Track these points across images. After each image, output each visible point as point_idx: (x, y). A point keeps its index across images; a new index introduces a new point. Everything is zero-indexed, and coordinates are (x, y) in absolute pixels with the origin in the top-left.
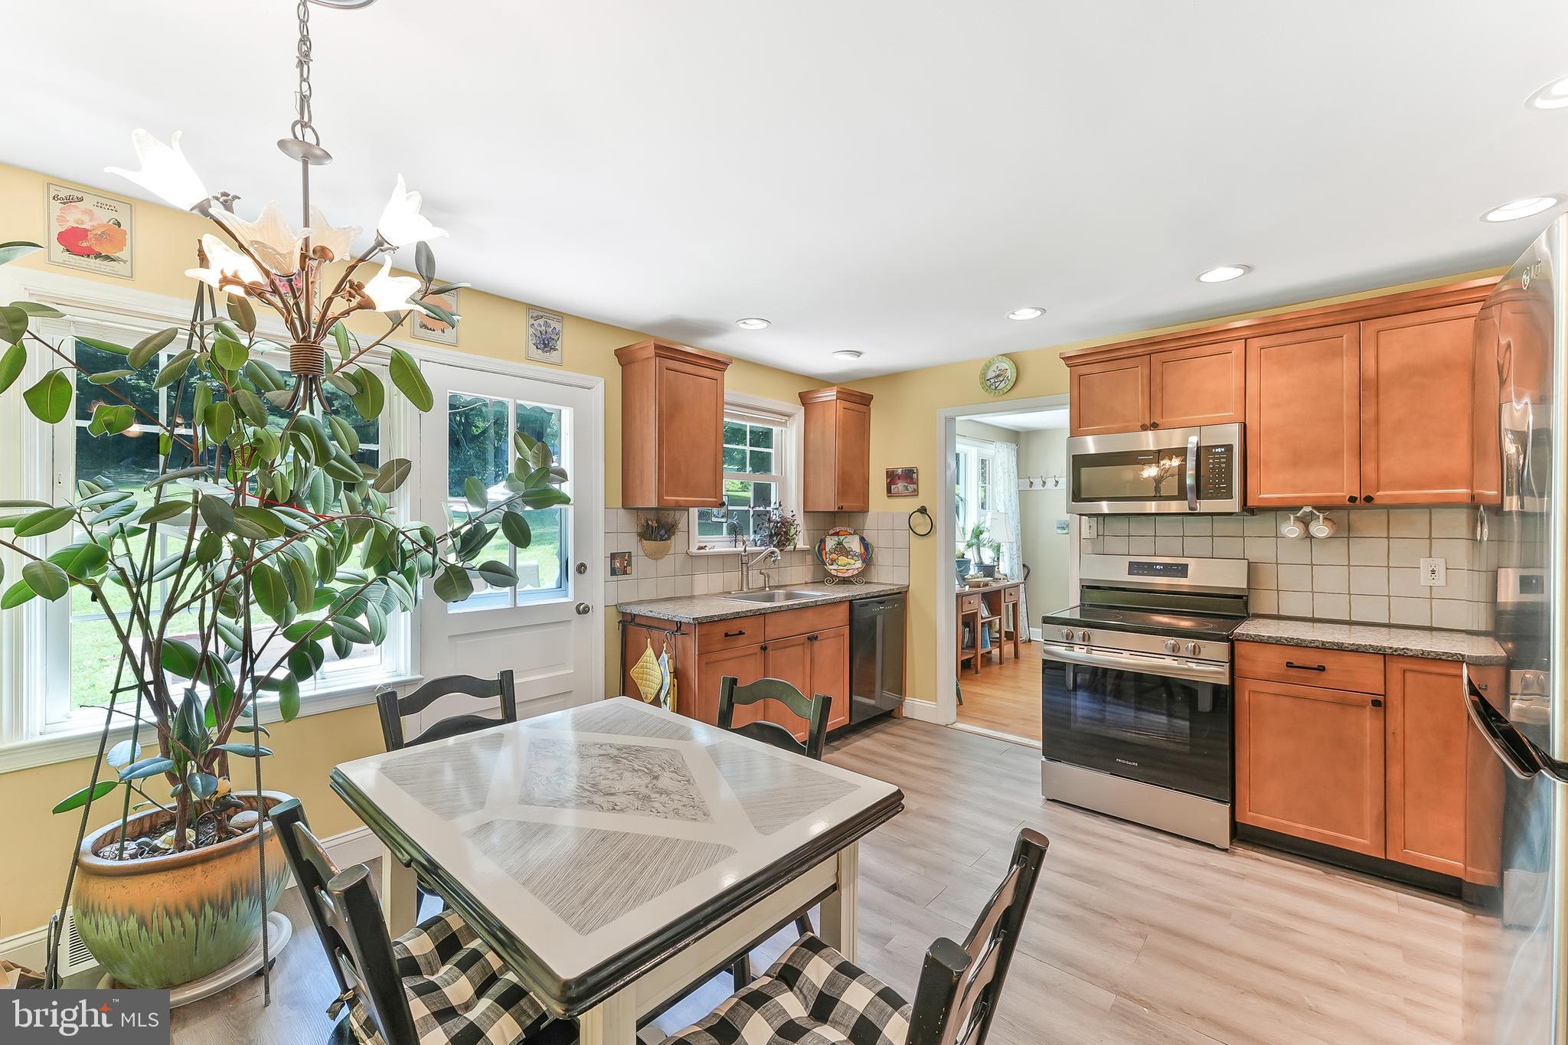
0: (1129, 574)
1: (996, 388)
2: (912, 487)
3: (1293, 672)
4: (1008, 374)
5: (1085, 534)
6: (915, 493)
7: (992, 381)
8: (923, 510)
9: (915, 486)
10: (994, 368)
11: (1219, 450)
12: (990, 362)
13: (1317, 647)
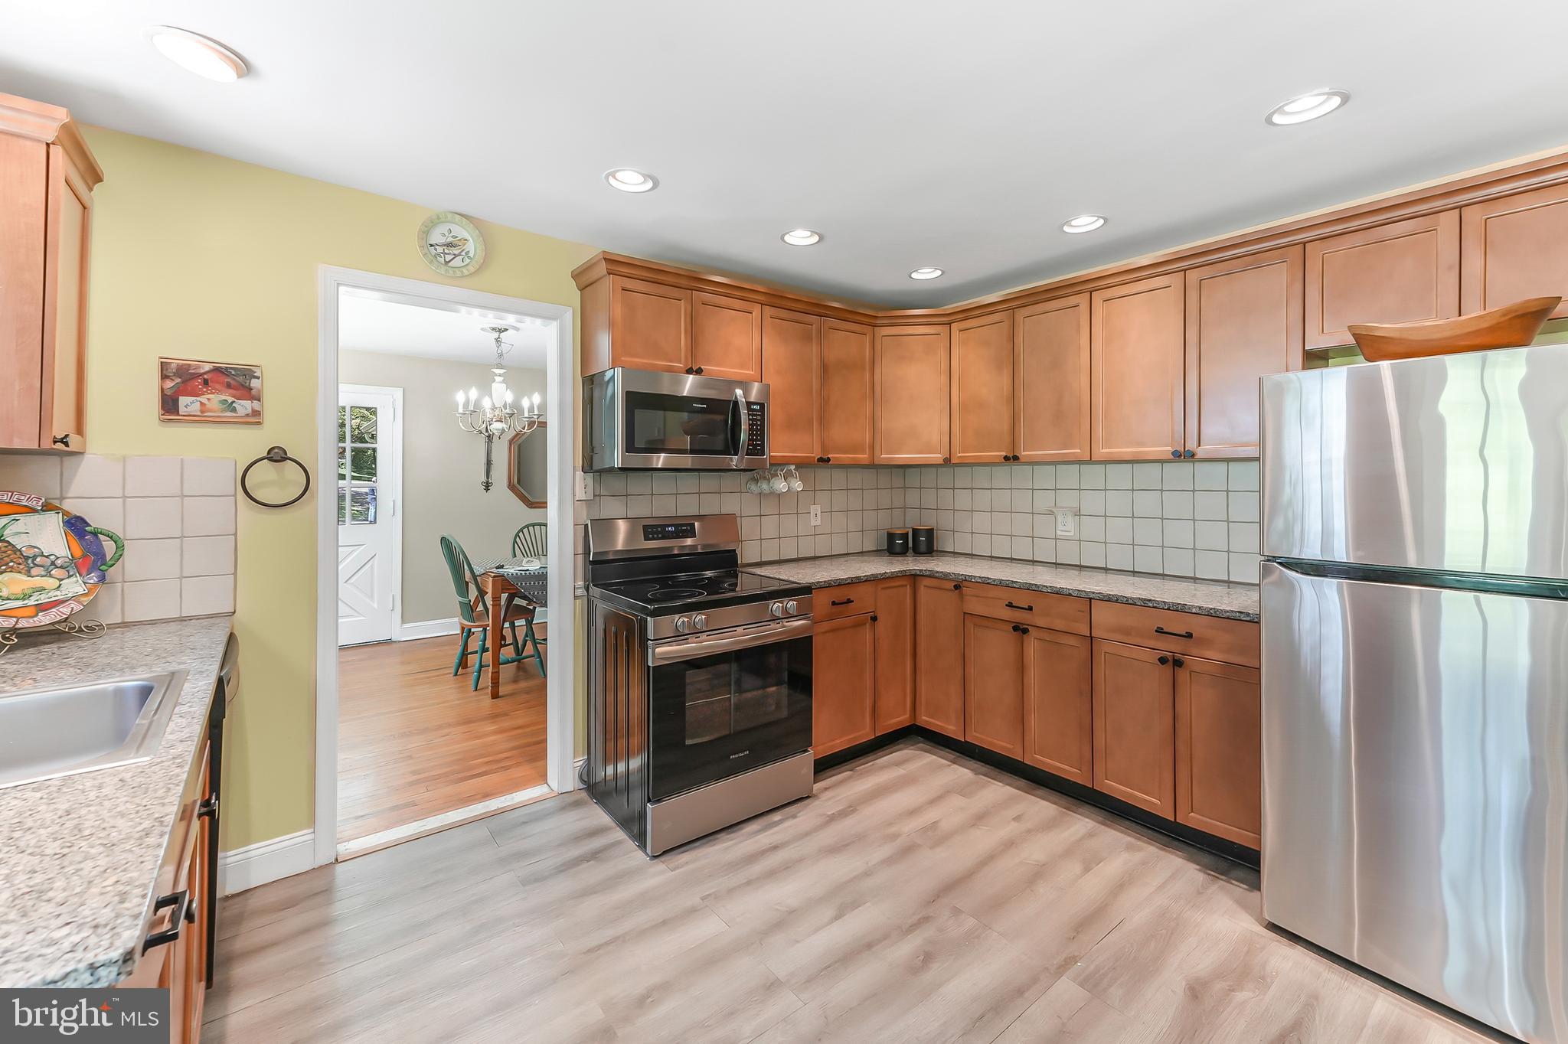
0: (645, 540)
1: (447, 263)
2: (244, 406)
3: (836, 609)
4: (470, 246)
5: (580, 494)
6: (255, 418)
7: (440, 249)
8: (277, 456)
9: (256, 405)
10: (443, 229)
11: (755, 407)
12: (438, 218)
13: (849, 583)
